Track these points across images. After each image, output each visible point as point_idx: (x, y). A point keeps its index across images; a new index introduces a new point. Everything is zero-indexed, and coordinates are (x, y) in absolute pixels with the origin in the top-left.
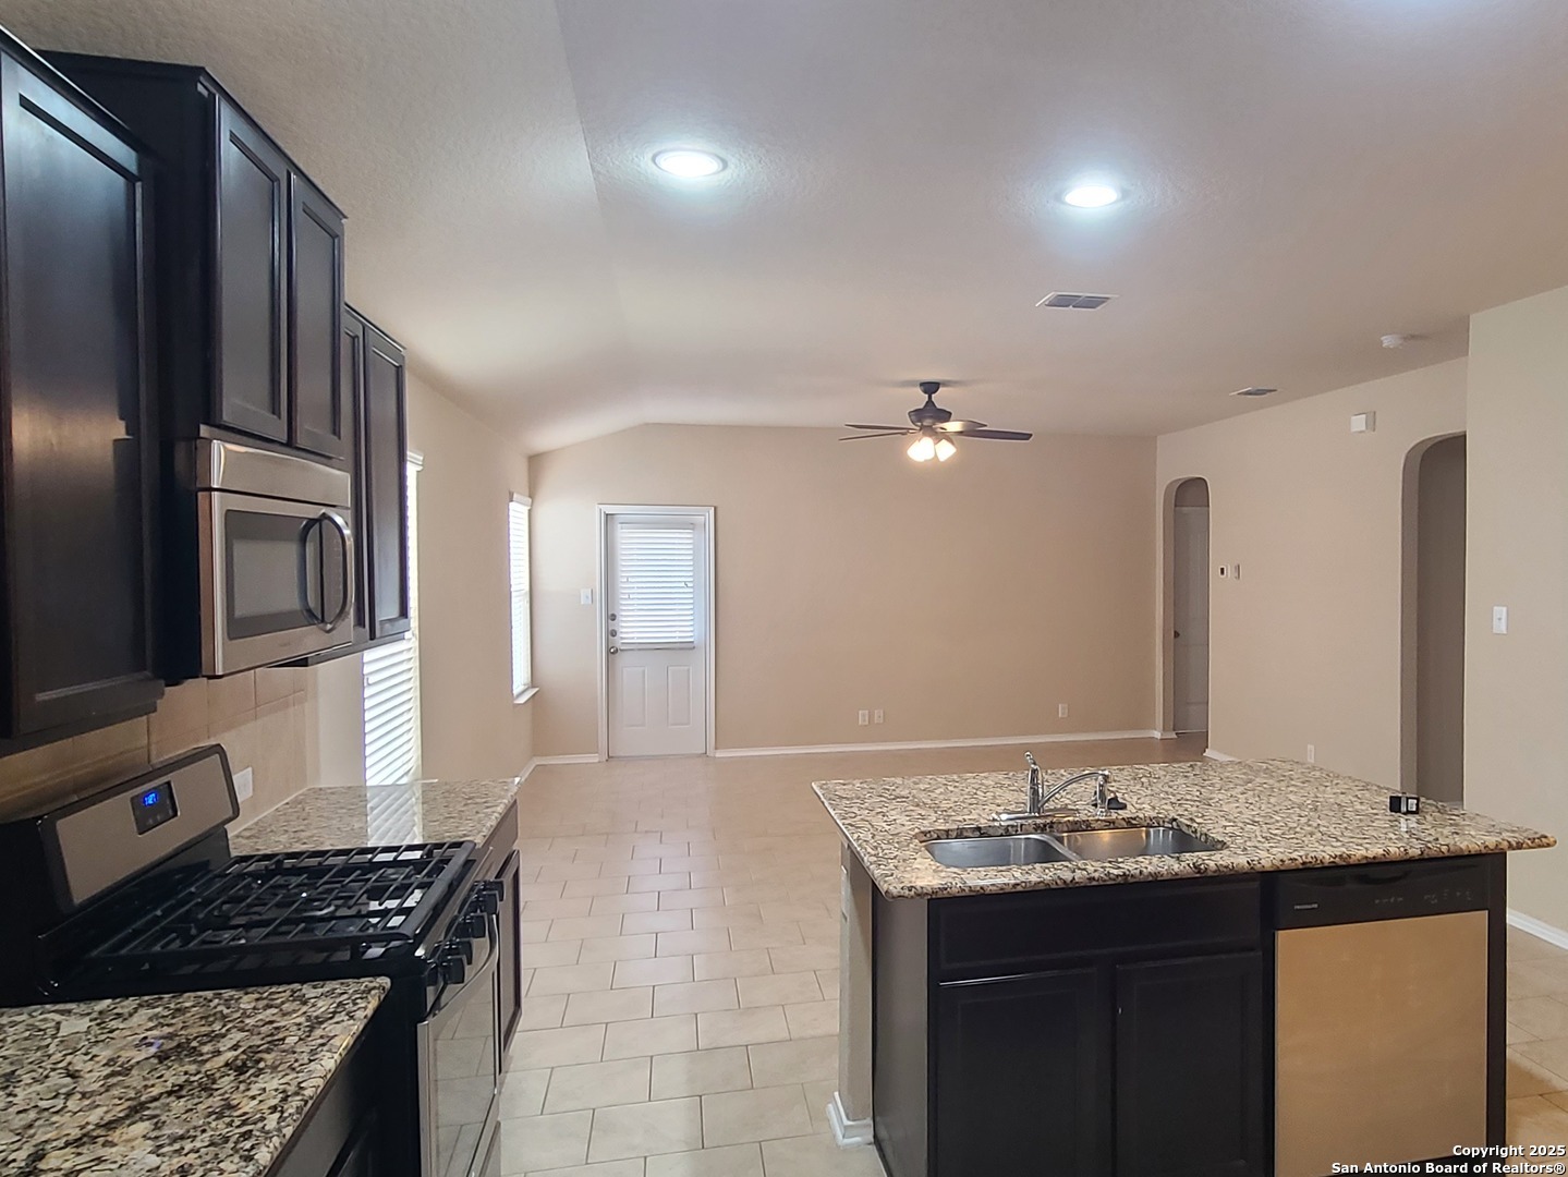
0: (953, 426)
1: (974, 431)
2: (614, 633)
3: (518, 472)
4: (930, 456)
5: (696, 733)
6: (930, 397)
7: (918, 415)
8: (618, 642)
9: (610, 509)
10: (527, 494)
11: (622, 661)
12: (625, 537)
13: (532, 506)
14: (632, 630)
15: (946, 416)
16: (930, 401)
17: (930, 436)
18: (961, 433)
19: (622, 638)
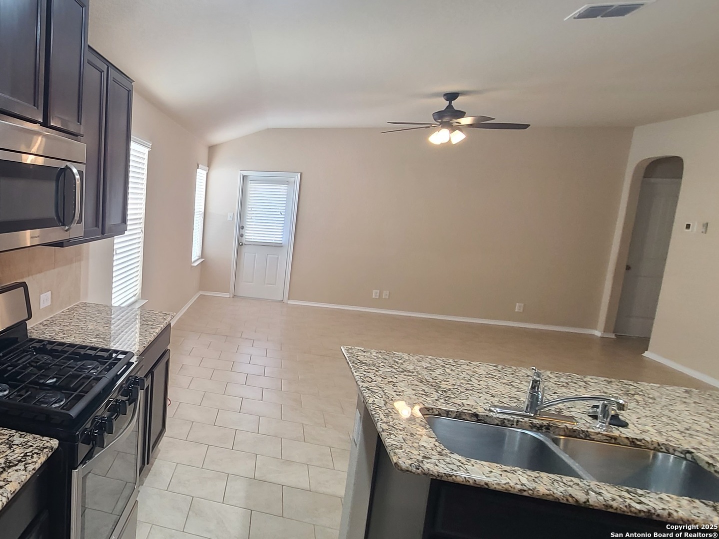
0: (466, 121)
1: (482, 123)
2: (242, 236)
3: (203, 153)
4: (446, 140)
5: (279, 291)
6: (450, 103)
7: (439, 115)
8: (244, 240)
9: (245, 173)
10: (207, 165)
11: (245, 249)
12: (251, 187)
13: (208, 171)
14: (251, 235)
15: (461, 114)
16: (450, 106)
17: (447, 128)
18: (470, 126)
19: (246, 238)
